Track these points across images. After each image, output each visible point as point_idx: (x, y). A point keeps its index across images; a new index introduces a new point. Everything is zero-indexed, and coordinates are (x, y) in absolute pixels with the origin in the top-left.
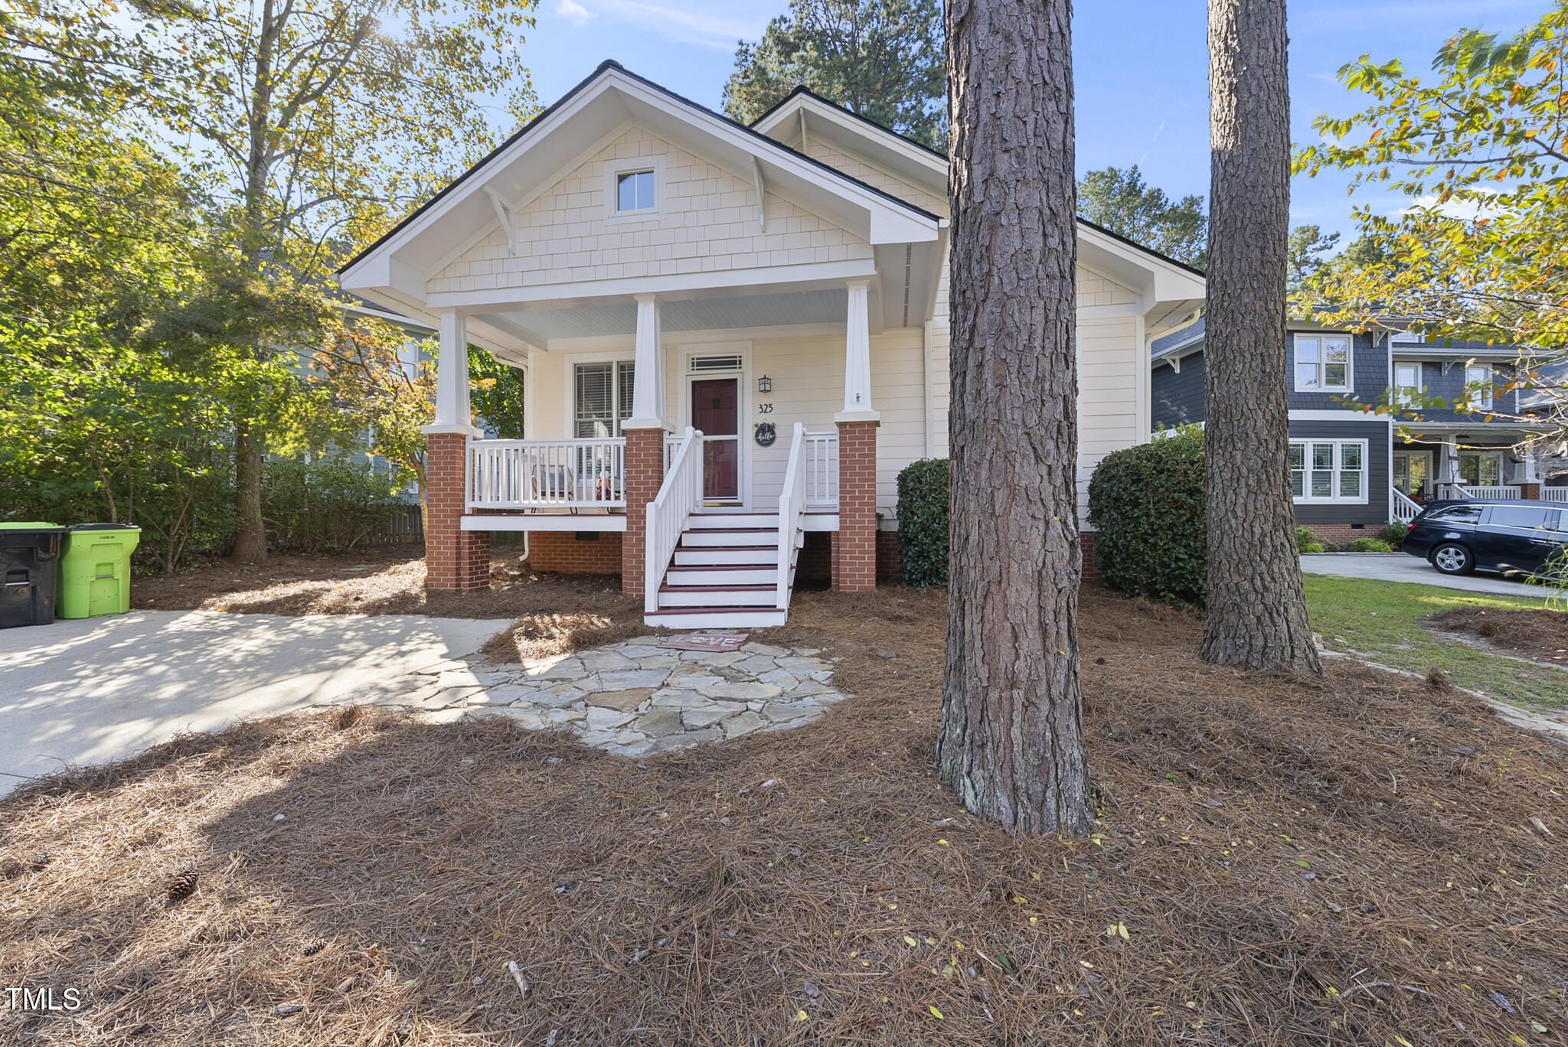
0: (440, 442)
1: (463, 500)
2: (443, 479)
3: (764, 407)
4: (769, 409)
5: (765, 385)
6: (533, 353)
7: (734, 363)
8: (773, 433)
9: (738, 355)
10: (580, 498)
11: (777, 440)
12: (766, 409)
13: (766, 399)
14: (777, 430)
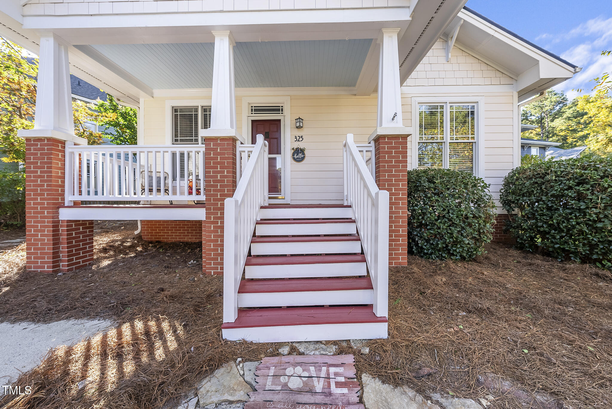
0: (37, 145)
1: (63, 195)
2: (40, 177)
3: (298, 138)
4: (301, 139)
5: (299, 124)
6: (144, 98)
7: (279, 110)
8: (304, 154)
9: (280, 105)
10: (174, 193)
11: (306, 158)
12: (299, 139)
13: (298, 133)
14: (306, 152)
